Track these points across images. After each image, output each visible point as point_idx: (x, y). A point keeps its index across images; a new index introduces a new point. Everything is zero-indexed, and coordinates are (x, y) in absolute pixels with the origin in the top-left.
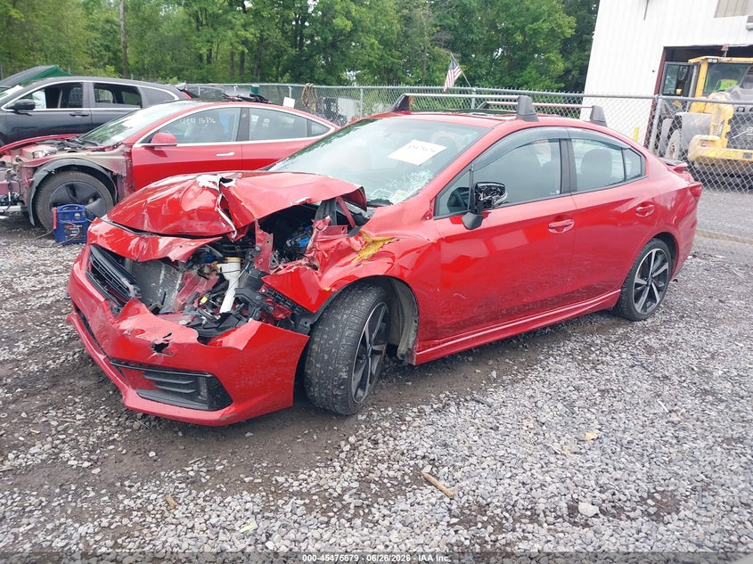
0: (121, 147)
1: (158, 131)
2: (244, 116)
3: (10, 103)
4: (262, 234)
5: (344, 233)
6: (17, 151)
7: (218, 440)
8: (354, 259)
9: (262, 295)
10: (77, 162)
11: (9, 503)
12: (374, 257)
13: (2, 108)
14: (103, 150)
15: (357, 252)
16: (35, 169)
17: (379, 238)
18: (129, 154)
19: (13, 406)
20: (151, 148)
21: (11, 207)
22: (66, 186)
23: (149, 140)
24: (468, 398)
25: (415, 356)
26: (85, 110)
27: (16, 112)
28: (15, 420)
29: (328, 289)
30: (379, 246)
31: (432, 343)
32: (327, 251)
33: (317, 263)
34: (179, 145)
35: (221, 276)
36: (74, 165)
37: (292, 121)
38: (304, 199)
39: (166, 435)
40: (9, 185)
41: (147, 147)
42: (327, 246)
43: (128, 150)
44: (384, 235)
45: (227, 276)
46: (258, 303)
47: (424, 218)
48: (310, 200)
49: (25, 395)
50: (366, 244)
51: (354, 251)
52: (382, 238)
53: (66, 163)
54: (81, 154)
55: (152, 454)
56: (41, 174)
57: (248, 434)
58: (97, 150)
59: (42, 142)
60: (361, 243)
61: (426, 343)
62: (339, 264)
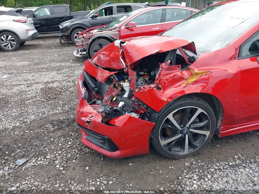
0: (117, 28)
1: (130, 21)
2: (164, 12)
3: (91, 16)
4: (131, 72)
5: (179, 69)
6: (88, 32)
7: (116, 165)
8: (183, 84)
9: (133, 101)
10: (102, 35)
11: (29, 183)
12: (195, 82)
13: (88, 18)
14: (111, 30)
15: (186, 80)
16: (90, 38)
17: (200, 72)
18: (120, 31)
19: (52, 134)
20: (127, 28)
21: (83, 52)
22: (99, 44)
23: (126, 25)
24: (252, 161)
25: (220, 133)
26: (113, 16)
27: (92, 19)
28: (49, 141)
29: (166, 100)
30: (199, 76)
31: (231, 126)
32: (167, 80)
33: (160, 86)
34: (137, 26)
35: (122, 88)
36: (101, 37)
37: (185, 12)
38: (157, 51)
39: (97, 158)
40: (82, 45)
41: (126, 28)
42: (168, 77)
43: (119, 29)
44: (203, 70)
45: (125, 88)
46: (130, 105)
47: (231, 59)
48: (161, 51)
49: (57, 130)
50: (192, 75)
51: (183, 79)
52: (202, 71)
53: (98, 36)
54: (104, 32)
55: (87, 168)
56: (91, 40)
57: (130, 164)
58: (110, 30)
59: (96, 29)
60: (189, 74)
61: (228, 126)
62: (174, 86)
